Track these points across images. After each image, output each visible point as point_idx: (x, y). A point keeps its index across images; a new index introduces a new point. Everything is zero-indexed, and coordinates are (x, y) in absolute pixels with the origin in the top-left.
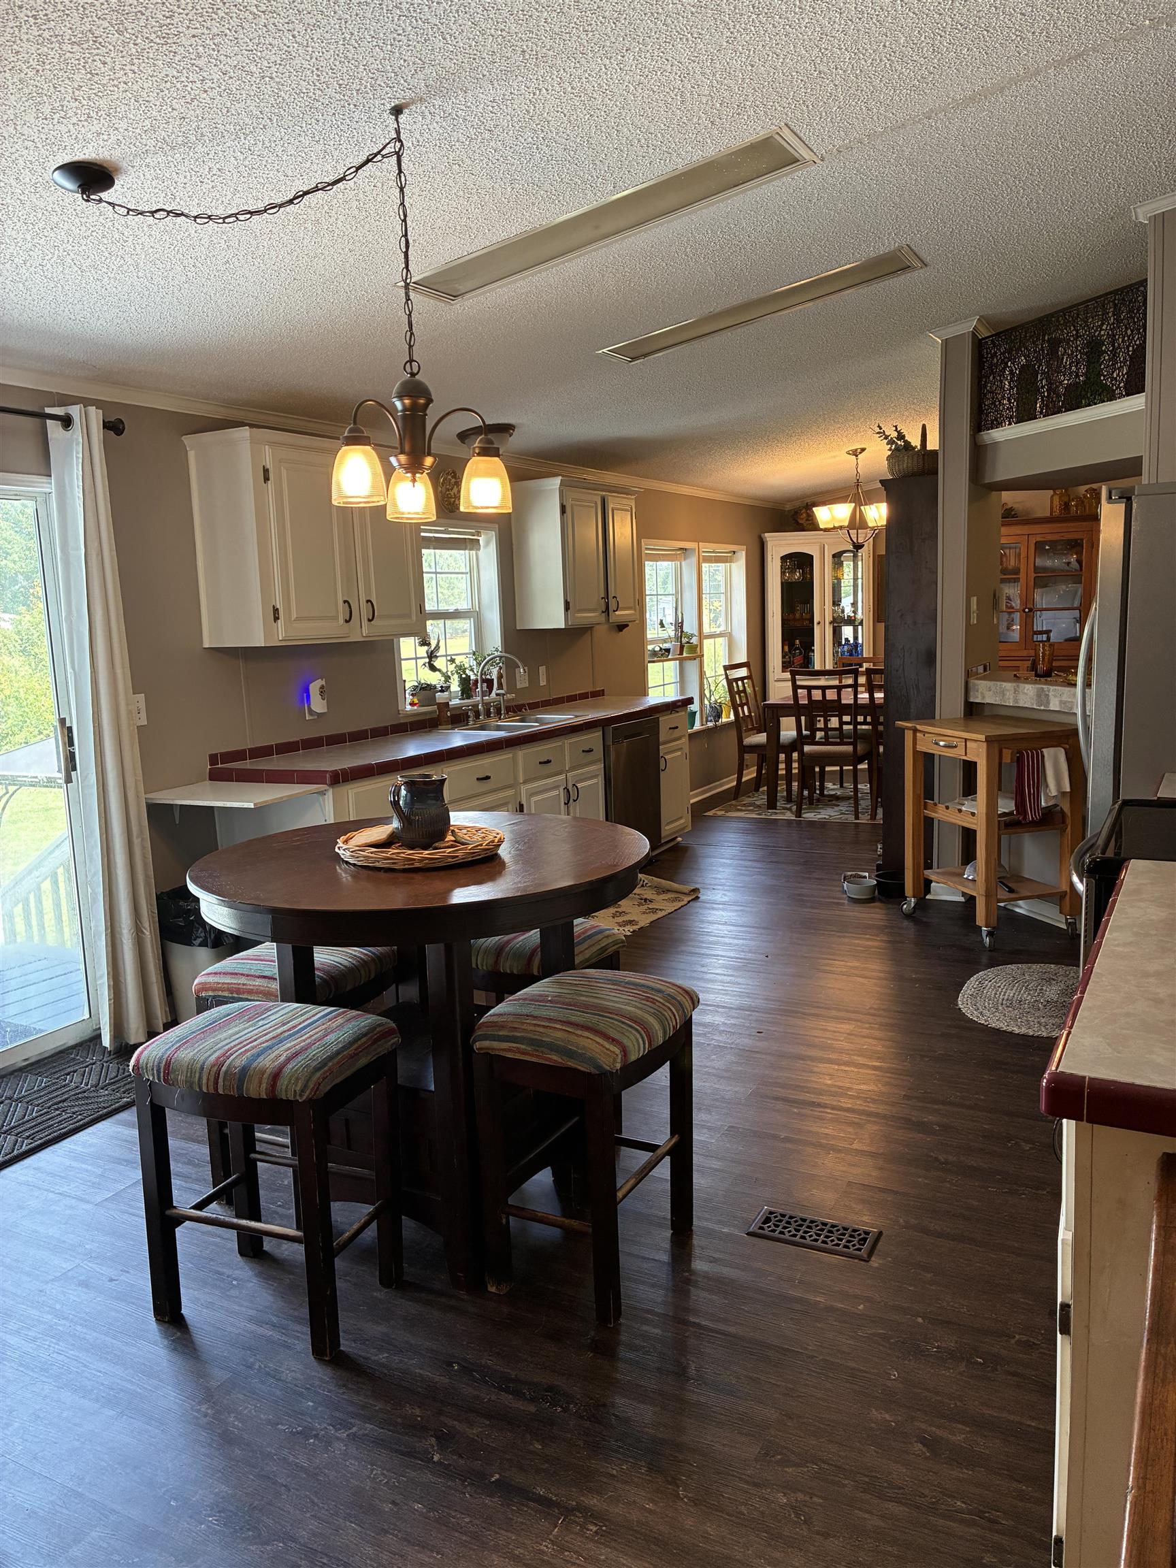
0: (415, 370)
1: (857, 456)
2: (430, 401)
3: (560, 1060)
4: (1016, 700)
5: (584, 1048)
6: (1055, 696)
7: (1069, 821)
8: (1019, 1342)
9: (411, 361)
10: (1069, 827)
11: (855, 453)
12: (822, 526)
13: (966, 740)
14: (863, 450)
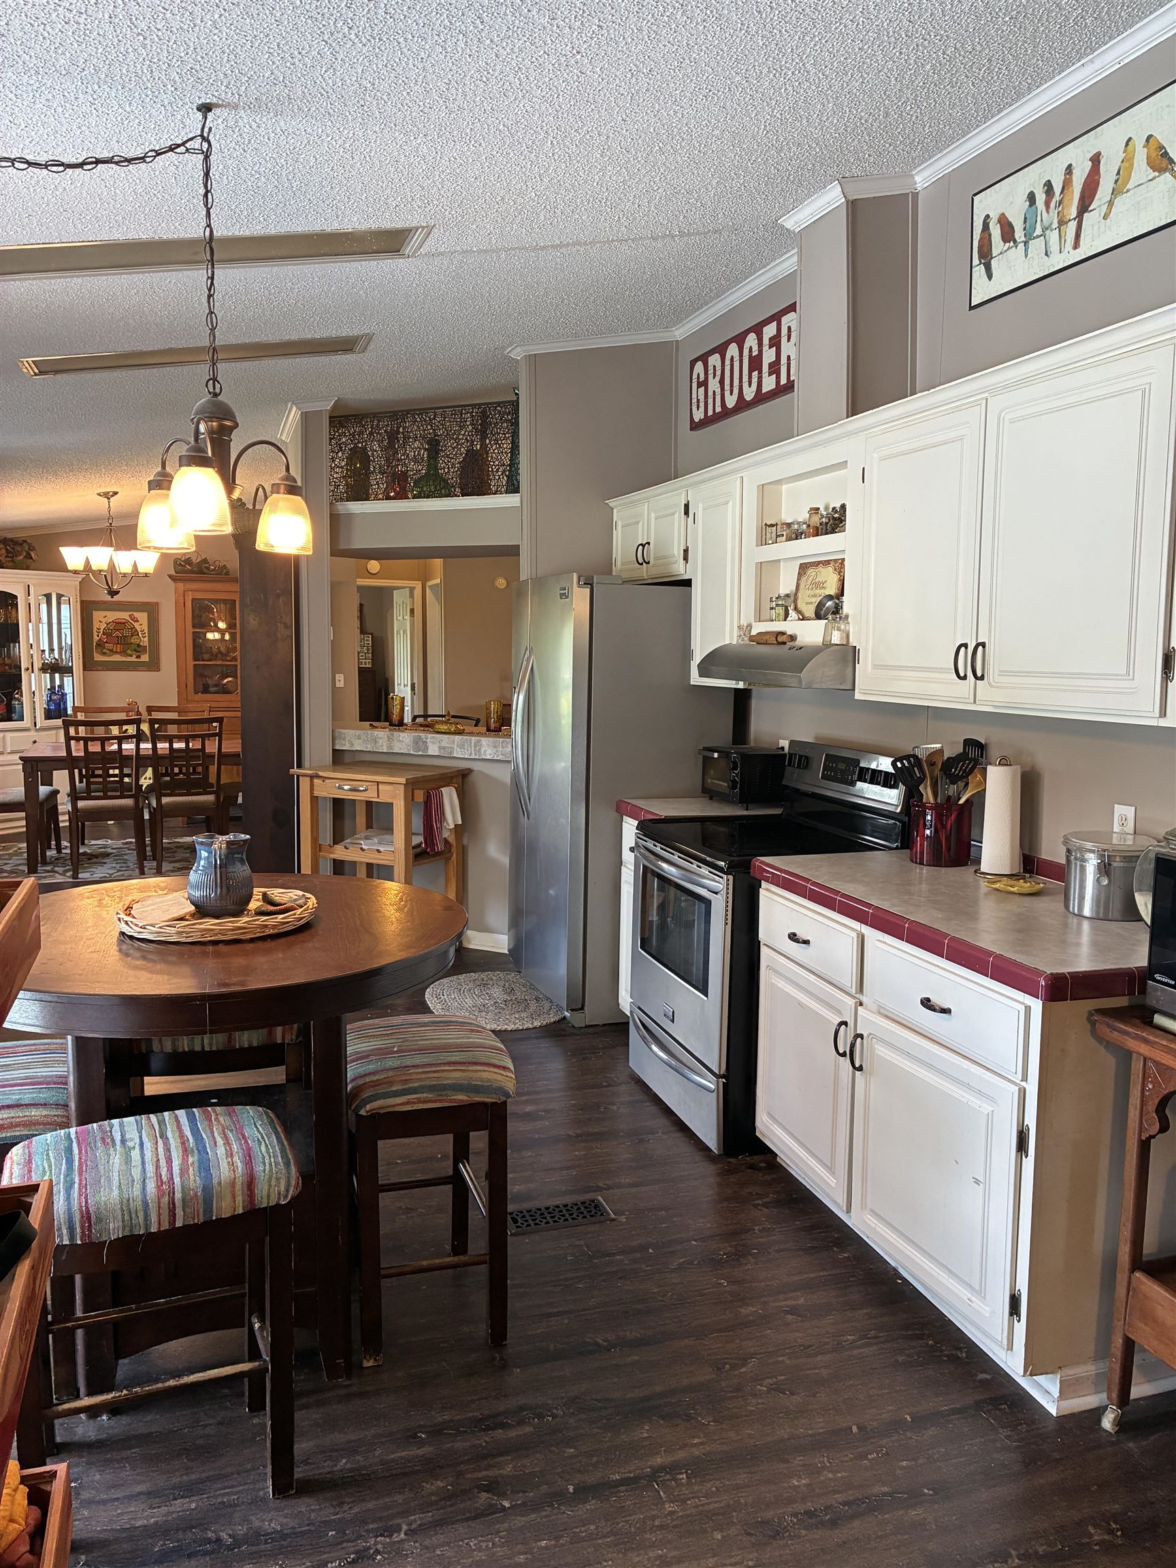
0: (218, 391)
1: (109, 499)
2: (236, 426)
3: (465, 1098)
4: (390, 747)
6: (434, 743)
7: (454, 851)
9: (215, 380)
11: (107, 496)
12: (70, 568)
13: (378, 783)
14: (116, 493)
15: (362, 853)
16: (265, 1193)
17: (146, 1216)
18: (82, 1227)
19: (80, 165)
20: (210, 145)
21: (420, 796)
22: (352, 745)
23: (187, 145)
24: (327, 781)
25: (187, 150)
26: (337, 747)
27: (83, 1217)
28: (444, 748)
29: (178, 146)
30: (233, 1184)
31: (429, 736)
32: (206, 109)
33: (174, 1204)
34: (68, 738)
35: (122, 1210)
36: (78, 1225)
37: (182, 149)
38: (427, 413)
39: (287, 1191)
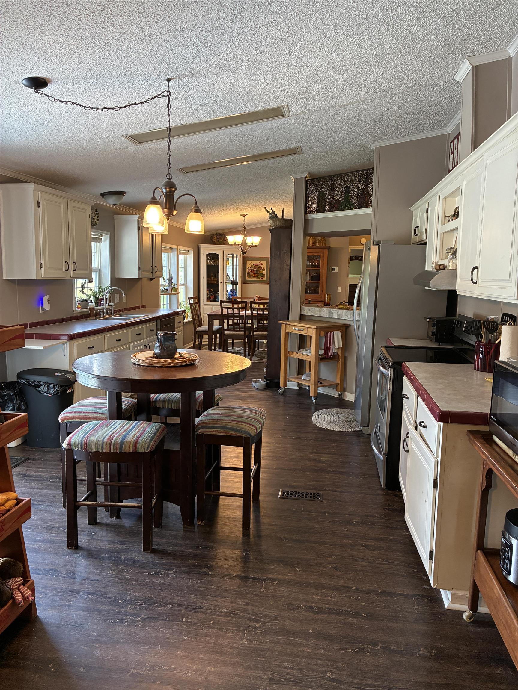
2: (176, 189)
3: (234, 433)
4: (320, 314)
5: (243, 428)
6: (335, 313)
7: (340, 358)
8: (378, 517)
9: (169, 174)
10: (340, 360)
11: (244, 215)
12: (230, 244)
13: (307, 328)
14: (247, 214)
15: (302, 356)
16: (140, 447)
17: (102, 446)
18: (84, 446)
19: (125, 107)
20: (170, 92)
21: (322, 333)
22: (307, 313)
23: (162, 95)
24: (291, 326)
25: (162, 96)
26: (302, 314)
27: (85, 442)
28: (339, 315)
29: (159, 95)
30: (130, 442)
31: (334, 310)
32: (169, 80)
33: (111, 444)
34: (222, 308)
35: (96, 443)
36: (83, 445)
37: (160, 96)
38: (342, 175)
39: (148, 448)
